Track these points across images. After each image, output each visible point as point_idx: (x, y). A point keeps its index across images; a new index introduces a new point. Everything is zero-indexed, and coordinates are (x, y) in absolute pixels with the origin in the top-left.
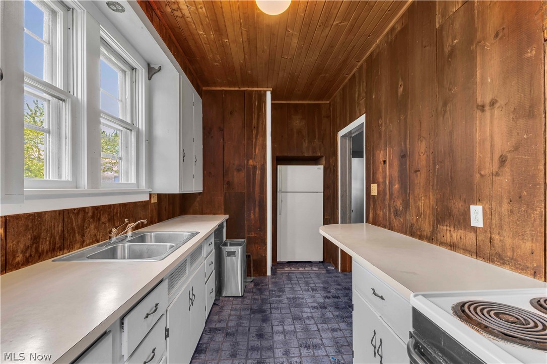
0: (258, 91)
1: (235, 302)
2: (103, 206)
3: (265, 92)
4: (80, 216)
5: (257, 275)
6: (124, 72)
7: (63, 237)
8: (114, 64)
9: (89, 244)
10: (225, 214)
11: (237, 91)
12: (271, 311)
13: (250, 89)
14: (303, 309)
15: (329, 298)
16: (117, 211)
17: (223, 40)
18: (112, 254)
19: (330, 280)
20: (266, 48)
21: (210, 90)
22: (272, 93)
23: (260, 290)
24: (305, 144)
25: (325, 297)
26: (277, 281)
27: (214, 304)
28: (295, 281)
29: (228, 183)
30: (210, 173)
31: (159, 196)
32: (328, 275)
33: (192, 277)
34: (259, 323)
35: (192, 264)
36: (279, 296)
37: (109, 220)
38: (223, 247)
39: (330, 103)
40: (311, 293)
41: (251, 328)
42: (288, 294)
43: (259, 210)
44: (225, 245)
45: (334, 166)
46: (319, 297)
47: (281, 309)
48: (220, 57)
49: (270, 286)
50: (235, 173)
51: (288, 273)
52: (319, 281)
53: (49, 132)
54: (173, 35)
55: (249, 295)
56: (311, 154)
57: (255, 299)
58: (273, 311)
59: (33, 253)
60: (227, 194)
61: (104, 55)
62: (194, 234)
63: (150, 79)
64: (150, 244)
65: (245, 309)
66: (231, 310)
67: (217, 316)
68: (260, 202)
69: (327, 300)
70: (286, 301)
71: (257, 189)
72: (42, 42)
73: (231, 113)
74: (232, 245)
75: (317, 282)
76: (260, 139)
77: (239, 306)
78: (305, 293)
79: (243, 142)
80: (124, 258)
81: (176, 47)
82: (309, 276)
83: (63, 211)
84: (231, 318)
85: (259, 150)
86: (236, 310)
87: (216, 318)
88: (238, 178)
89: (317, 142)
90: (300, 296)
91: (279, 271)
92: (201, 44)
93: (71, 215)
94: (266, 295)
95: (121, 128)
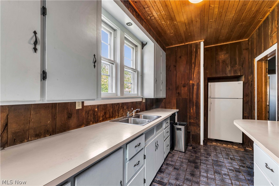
0: (195, 43)
1: (180, 154)
2: (125, 103)
3: (200, 42)
4: (118, 106)
5: (194, 143)
6: (133, 48)
7: (112, 113)
8: (129, 46)
9: (120, 117)
10: (177, 109)
11: (184, 45)
12: (200, 164)
13: (191, 43)
14: (223, 169)
15: (244, 167)
16: (130, 105)
17: (174, 23)
18: (127, 121)
19: (246, 156)
20: (198, 19)
21: (169, 48)
22: (204, 42)
23: (195, 151)
24: (228, 69)
25: (241, 166)
26: (207, 149)
27: (169, 153)
28: (219, 151)
29: (178, 93)
30: (169, 88)
31: (146, 99)
32: (245, 153)
33: (157, 136)
34: (193, 168)
35: (157, 131)
36: (207, 157)
37: (127, 108)
38: (175, 125)
39: (249, 40)
40: (230, 161)
41: (187, 169)
42: (212, 157)
43: (196, 107)
44: (176, 124)
45: (252, 81)
46: (236, 165)
47: (207, 164)
48: (173, 31)
49: (202, 151)
50: (182, 88)
51: (215, 146)
52: (237, 155)
53: (109, 76)
54: (152, 27)
55: (189, 153)
56: (233, 75)
57: (191, 155)
58: (202, 164)
59: (105, 118)
60: (178, 99)
61: (126, 44)
62: (159, 117)
63: (142, 49)
64: (141, 119)
65: (186, 159)
66: (178, 158)
67: (171, 159)
68: (196, 103)
69: (241, 168)
70: (211, 161)
71: (195, 96)
72: (108, 45)
73: (180, 57)
74: (180, 125)
75: (235, 155)
76: (196, 69)
77: (182, 157)
78: (225, 159)
79: (187, 72)
80: (131, 123)
81: (153, 32)
82: (230, 150)
83: (113, 104)
84: (178, 161)
85: (196, 75)
86: (180, 158)
87: (170, 159)
88: (184, 91)
89: (237, 67)
90: (221, 161)
91: (209, 144)
92: (163, 27)
93: (115, 105)
94: (199, 155)
95: (132, 71)
